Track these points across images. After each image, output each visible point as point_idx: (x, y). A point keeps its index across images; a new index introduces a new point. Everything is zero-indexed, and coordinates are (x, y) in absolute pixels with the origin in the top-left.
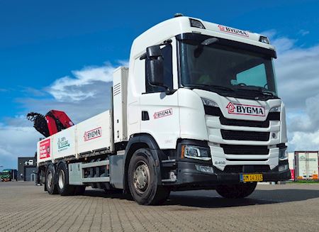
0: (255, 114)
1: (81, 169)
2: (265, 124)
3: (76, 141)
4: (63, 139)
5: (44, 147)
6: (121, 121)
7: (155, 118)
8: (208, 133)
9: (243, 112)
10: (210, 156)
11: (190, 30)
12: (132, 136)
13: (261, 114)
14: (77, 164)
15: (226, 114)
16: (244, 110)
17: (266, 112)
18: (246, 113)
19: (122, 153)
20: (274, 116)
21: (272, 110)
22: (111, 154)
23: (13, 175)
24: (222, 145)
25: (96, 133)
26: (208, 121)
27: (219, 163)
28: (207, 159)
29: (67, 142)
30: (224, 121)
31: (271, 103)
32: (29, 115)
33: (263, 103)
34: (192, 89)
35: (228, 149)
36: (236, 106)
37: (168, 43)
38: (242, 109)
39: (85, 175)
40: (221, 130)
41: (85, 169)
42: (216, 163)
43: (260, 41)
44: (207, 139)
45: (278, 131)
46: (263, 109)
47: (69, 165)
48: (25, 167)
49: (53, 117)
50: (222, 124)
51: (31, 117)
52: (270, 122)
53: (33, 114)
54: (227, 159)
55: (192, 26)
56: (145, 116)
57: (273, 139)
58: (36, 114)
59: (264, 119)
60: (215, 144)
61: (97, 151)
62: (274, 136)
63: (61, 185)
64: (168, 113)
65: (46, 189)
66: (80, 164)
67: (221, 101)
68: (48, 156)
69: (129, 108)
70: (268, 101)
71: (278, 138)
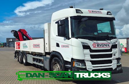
0: (106, 46)
1: (32, 58)
2: (110, 50)
3: (30, 46)
4: (25, 44)
5: (17, 45)
6: (48, 44)
7: (62, 47)
8: (85, 57)
9: (100, 46)
10: (85, 66)
11: (76, 15)
12: (52, 51)
13: (108, 46)
14: (30, 55)
15: (92, 48)
16: (100, 45)
17: (111, 45)
18: (101, 46)
19: (48, 56)
20: (114, 46)
21: (114, 44)
22: (44, 56)
23: (5, 45)
24: (91, 61)
25: (38, 46)
26: (84, 51)
27: (90, 69)
28: (84, 67)
29: (26, 46)
30: (92, 51)
31: (113, 41)
32: (12, 31)
33: (109, 41)
34: (77, 39)
35: (93, 63)
36: (96, 44)
37: (67, 18)
38: (99, 45)
39: (34, 60)
40: (90, 55)
41: (33, 58)
42: (88, 69)
43: (107, 14)
44: (84, 59)
45: (116, 53)
46: (109, 44)
47: (27, 54)
48: (9, 42)
49: (21, 32)
50: (90, 52)
51: (12, 32)
52: (113, 49)
53: (13, 31)
54: (93, 67)
55: (77, 13)
56: (58, 45)
57: (114, 57)
58: (14, 31)
59: (109, 48)
60: (88, 61)
61: (38, 53)
62: (114, 55)
63: (24, 61)
64: (67, 46)
65: (18, 61)
66: (32, 55)
67: (90, 43)
68: (19, 49)
69: (51, 40)
70: (111, 40)
71: (116, 56)
